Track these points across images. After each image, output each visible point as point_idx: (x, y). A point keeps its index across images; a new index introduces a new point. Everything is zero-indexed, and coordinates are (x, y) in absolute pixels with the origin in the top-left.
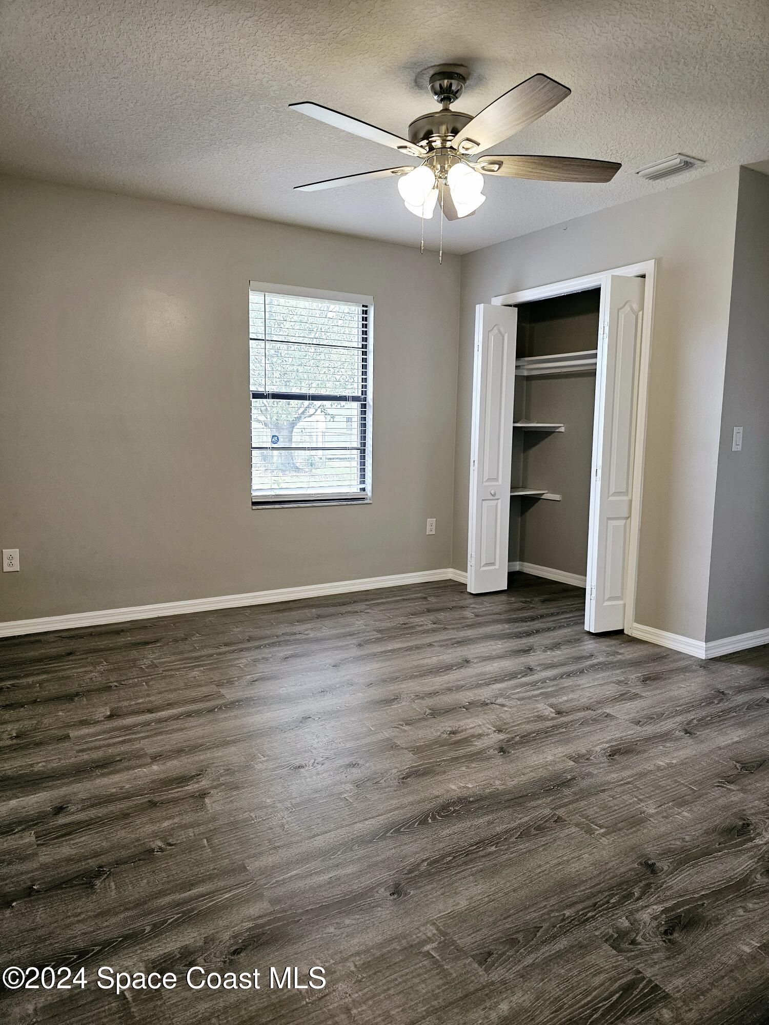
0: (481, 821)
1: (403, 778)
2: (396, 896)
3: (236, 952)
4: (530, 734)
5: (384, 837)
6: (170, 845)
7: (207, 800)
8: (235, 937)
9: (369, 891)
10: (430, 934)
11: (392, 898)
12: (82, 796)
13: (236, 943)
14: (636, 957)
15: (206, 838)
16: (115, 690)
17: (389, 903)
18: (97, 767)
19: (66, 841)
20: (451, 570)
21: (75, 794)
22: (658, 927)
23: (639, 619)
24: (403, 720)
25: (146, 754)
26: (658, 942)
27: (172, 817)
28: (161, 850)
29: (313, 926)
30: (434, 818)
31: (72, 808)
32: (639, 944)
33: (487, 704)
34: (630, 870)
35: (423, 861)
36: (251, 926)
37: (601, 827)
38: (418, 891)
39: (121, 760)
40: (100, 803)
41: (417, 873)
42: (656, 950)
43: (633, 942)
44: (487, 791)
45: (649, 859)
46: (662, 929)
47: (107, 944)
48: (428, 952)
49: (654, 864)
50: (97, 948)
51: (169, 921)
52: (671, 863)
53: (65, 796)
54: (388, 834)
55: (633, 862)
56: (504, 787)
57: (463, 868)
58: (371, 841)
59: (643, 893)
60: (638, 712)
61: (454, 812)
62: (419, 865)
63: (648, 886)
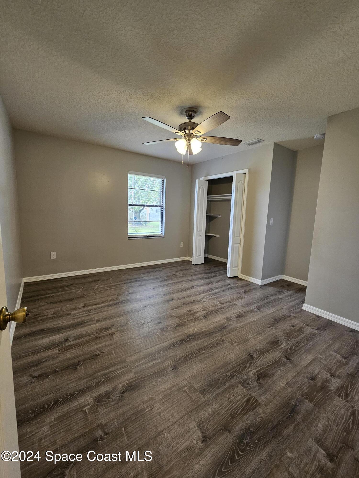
0: (200, 341)
1: (175, 327)
2: (174, 370)
3: (123, 393)
4: (212, 311)
5: (170, 348)
6: (102, 353)
7: (114, 336)
8: (123, 387)
9: (165, 369)
10: (185, 384)
11: (173, 370)
12: (74, 335)
13: (123, 389)
14: (249, 389)
15: (114, 350)
16: (85, 297)
17: (172, 373)
18: (79, 325)
19: (68, 352)
20: (187, 257)
21: (72, 334)
22: (255, 378)
23: (242, 273)
24: (174, 307)
25: (95, 320)
26: (255, 383)
27: (103, 343)
28: (99, 355)
29: (148, 382)
30: (185, 341)
31: (70, 340)
32: (250, 384)
33: (200, 301)
34: (245, 358)
35: (183, 357)
36: (128, 382)
37: (236, 343)
38: (181, 368)
39: (86, 322)
40: (80, 338)
41: (180, 361)
42: (255, 386)
43: (248, 384)
44: (201, 331)
45: (251, 353)
46: (256, 378)
47: (80, 391)
48: (185, 390)
49: (252, 355)
50: (77, 393)
51: (101, 381)
52: (257, 355)
53: (68, 335)
54: (171, 347)
55: (246, 355)
56: (206, 329)
57: (195, 359)
58: (166, 350)
59: (250, 366)
60: (244, 303)
61: (191, 339)
62: (181, 358)
63: (251, 363)
